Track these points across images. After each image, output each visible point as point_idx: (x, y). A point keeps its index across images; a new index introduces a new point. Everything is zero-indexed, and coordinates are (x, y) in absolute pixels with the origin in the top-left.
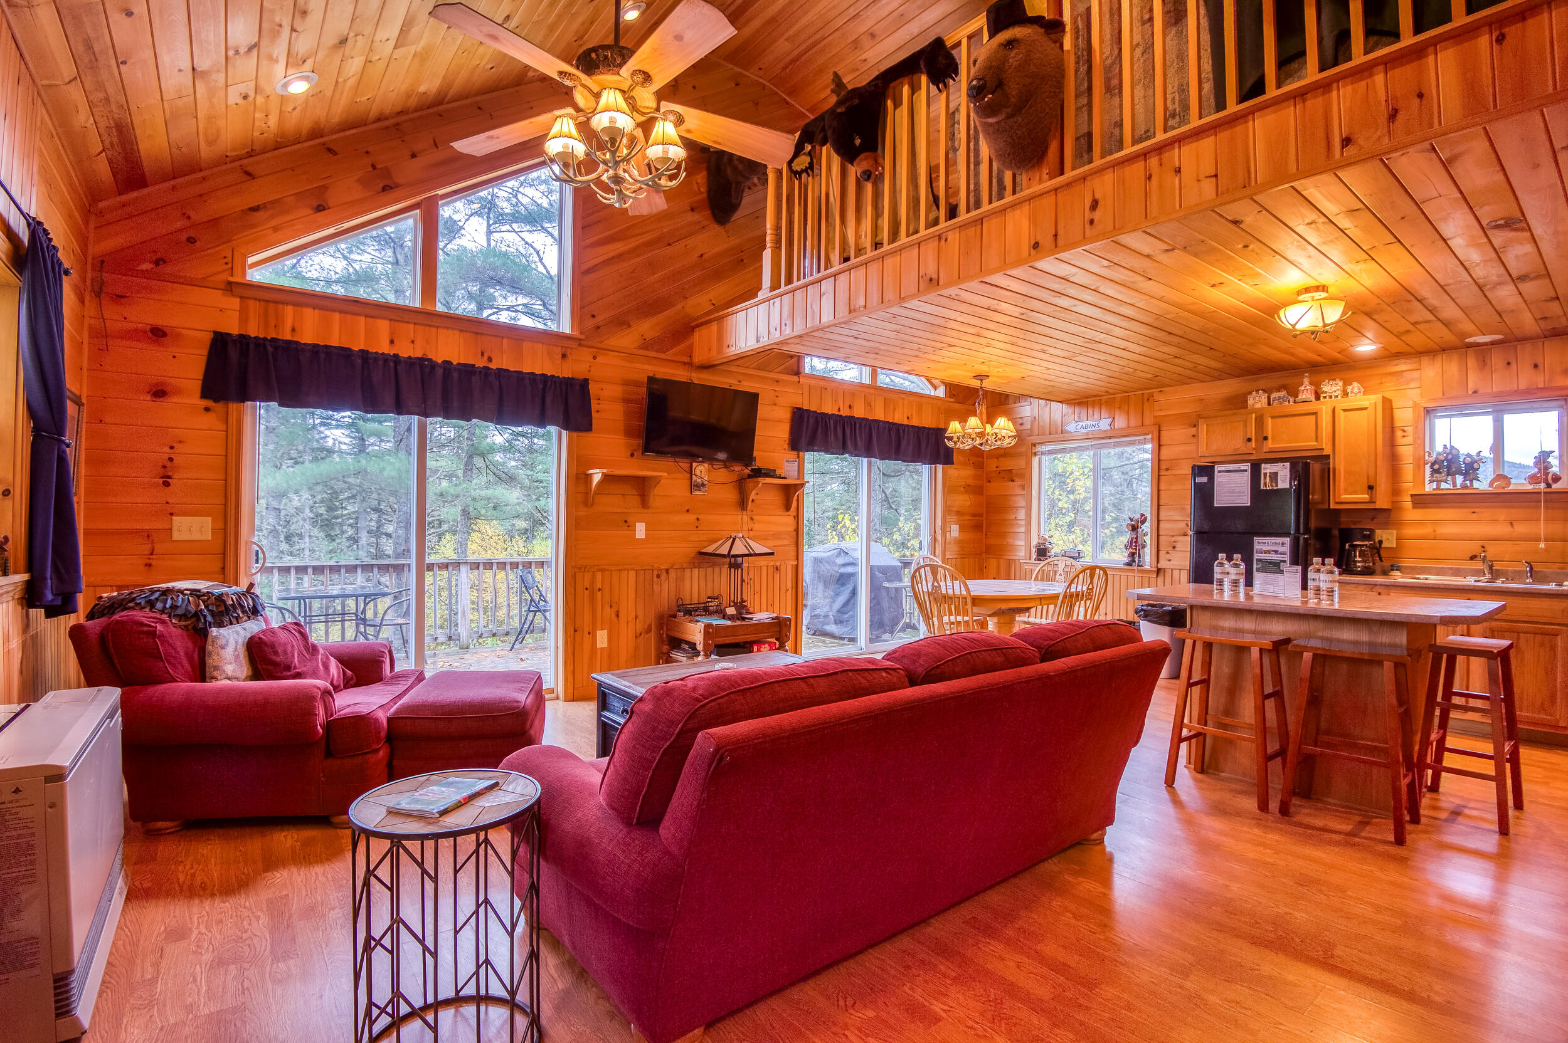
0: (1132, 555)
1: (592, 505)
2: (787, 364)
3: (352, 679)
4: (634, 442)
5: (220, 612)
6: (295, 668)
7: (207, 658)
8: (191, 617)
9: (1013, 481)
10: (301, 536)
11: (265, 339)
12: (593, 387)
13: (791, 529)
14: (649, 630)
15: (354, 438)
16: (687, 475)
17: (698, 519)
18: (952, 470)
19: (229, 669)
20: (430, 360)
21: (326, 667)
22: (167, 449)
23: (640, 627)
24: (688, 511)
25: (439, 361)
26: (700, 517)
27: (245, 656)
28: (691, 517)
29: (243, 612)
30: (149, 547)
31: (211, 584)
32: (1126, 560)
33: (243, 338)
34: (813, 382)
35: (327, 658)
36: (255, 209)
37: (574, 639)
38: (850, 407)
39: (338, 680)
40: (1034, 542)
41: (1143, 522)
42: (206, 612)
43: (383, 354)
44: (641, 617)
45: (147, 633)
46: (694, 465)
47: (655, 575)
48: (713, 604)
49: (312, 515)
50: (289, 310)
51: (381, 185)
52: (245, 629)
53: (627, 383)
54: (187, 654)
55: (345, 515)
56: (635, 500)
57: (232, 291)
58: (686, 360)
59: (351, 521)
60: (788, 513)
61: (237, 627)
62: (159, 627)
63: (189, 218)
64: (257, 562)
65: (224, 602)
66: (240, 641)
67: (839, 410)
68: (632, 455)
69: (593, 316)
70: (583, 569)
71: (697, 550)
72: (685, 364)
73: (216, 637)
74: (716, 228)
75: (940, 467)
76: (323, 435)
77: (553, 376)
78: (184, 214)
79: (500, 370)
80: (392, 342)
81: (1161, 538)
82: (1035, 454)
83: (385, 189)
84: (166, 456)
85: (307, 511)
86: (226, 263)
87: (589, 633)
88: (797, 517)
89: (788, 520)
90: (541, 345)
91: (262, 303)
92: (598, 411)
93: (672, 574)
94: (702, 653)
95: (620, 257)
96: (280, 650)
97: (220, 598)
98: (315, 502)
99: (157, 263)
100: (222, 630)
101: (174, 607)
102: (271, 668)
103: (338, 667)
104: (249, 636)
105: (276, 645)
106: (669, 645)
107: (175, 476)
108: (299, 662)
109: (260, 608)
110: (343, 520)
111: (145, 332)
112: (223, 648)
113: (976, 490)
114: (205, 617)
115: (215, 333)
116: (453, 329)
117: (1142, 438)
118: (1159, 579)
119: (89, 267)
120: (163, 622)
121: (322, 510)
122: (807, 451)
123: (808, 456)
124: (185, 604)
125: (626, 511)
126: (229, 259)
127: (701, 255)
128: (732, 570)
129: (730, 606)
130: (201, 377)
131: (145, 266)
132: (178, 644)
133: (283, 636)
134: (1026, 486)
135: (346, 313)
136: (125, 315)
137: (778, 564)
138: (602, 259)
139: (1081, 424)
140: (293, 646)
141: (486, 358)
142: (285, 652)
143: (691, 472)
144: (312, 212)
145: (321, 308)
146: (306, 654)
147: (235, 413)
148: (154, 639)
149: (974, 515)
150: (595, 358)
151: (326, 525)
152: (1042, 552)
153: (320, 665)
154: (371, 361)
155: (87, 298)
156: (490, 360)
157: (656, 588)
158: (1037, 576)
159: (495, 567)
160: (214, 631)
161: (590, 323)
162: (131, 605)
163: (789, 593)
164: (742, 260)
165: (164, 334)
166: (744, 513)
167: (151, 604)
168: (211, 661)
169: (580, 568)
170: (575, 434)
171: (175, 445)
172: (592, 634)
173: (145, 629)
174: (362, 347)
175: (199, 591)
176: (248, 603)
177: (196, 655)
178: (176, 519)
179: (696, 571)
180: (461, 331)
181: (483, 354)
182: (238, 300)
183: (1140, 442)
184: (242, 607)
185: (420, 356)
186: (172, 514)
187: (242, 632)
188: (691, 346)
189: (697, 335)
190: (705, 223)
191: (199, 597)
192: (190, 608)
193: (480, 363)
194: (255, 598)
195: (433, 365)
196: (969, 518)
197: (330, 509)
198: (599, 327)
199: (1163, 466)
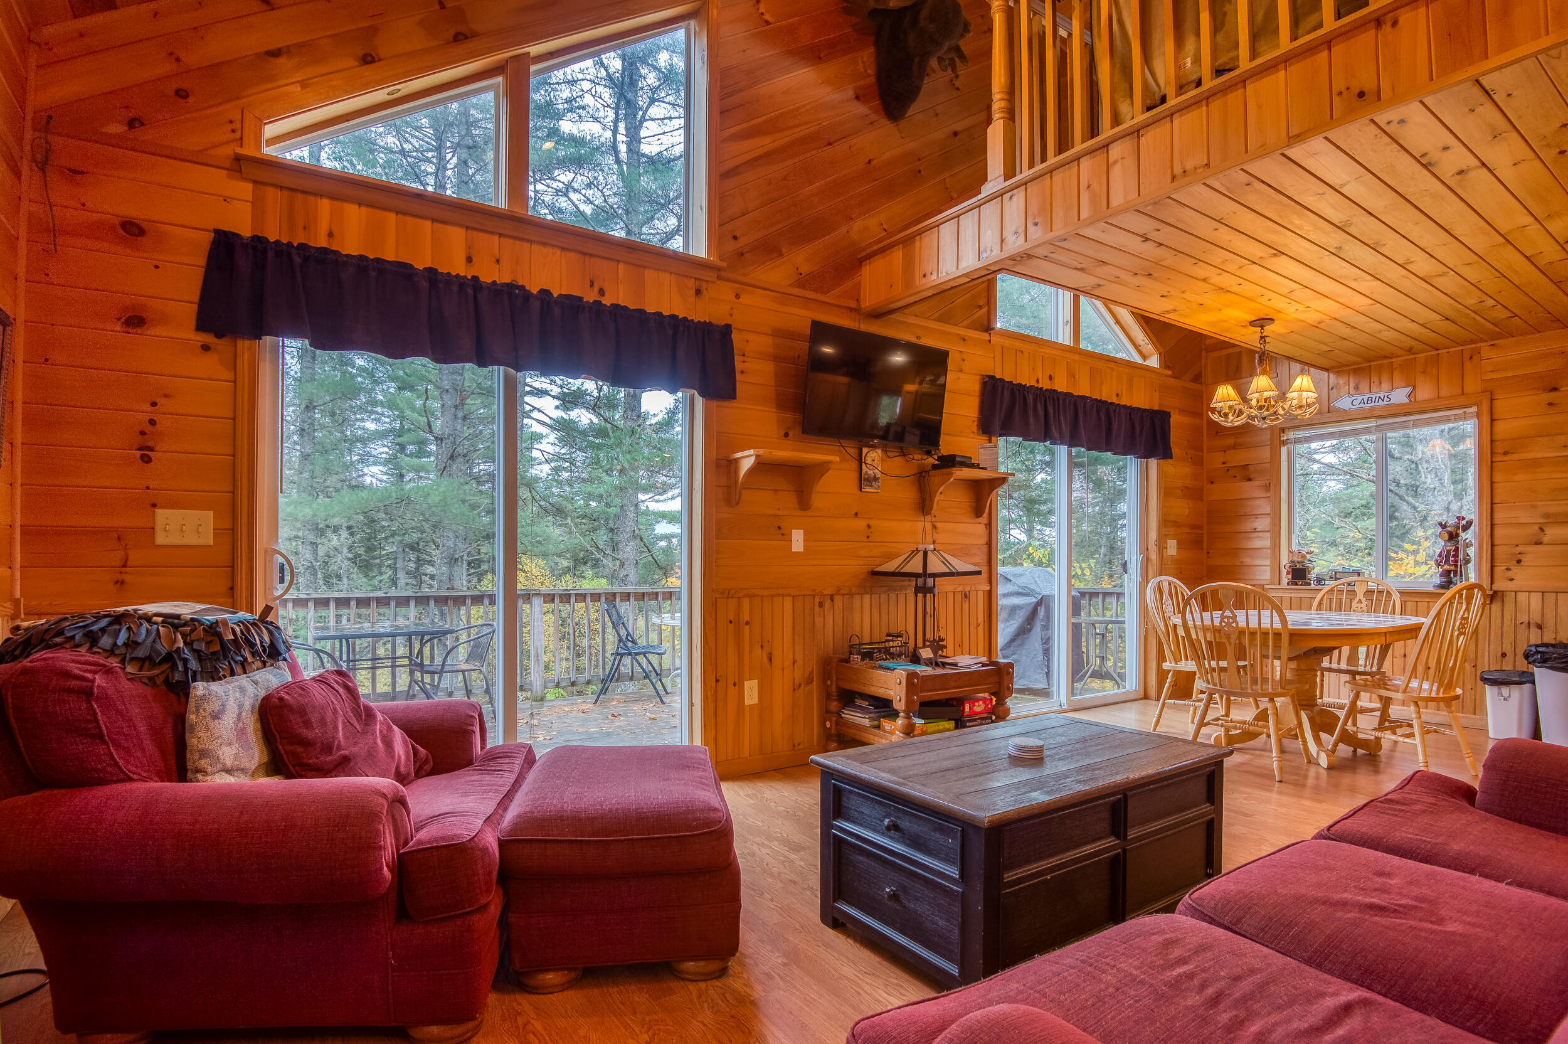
0: (1446, 574)
1: (737, 504)
2: (975, 317)
3: (426, 761)
4: (788, 416)
5: (213, 653)
6: (339, 748)
7: (187, 735)
8: (161, 662)
9: (1250, 480)
10: (339, 577)
11: (290, 245)
12: (735, 336)
13: (983, 541)
14: (809, 681)
15: (392, 475)
16: (854, 465)
17: (869, 526)
18: (1170, 466)
19: (228, 754)
20: (522, 288)
21: (389, 744)
22: (147, 407)
23: (798, 675)
24: (856, 514)
25: (535, 291)
26: (872, 523)
27: (256, 731)
28: (861, 524)
29: (253, 654)
30: (121, 554)
31: (203, 607)
32: (1437, 580)
33: (258, 242)
34: (1008, 342)
35: (390, 728)
36: (276, 53)
37: (716, 692)
38: (1050, 378)
39: (407, 765)
40: (1285, 560)
41: (1466, 528)
42: (188, 654)
43: (458, 276)
44: (800, 662)
45: (78, 692)
46: (865, 450)
47: (817, 604)
48: (895, 644)
49: (350, 556)
50: (325, 204)
51: (452, 32)
52: (256, 683)
53: (779, 333)
54: (151, 728)
55: (383, 556)
56: (789, 499)
57: (240, 171)
58: (853, 305)
59: (390, 562)
60: (979, 520)
61: (242, 680)
62: (99, 680)
63: (178, 60)
64: (282, 581)
65: (219, 635)
66: (247, 705)
67: (1038, 381)
68: (786, 435)
69: (735, 238)
70: (728, 594)
71: (870, 568)
72: (851, 310)
73: (203, 698)
74: (886, 127)
75: (1153, 463)
76: (361, 473)
77: (685, 319)
78: (171, 54)
79: (615, 306)
80: (469, 260)
81: (1496, 549)
82: (1284, 443)
83: (459, 38)
84: (147, 417)
85: (345, 550)
86: (233, 131)
87: (735, 684)
88: (989, 526)
89: (978, 528)
90: (667, 275)
91: (285, 193)
92: (742, 372)
93: (839, 601)
94: (902, 714)
95: (767, 157)
96: (314, 718)
97: (213, 630)
98: (354, 542)
99: (131, 124)
100: (215, 687)
101: (131, 644)
102: (299, 749)
103: (405, 742)
104: (262, 694)
105: (309, 710)
106: (839, 700)
107: (158, 448)
108: (346, 738)
109: (282, 648)
110: (381, 561)
111: (113, 227)
112: (216, 716)
113: (1194, 493)
114: (185, 661)
115: (219, 233)
116: (553, 246)
117: (1460, 411)
118: (1494, 606)
119: (28, 123)
120: (108, 671)
121: (361, 551)
122: (1001, 436)
123: (1001, 441)
124: (151, 639)
125: (778, 512)
126: (237, 125)
127: (870, 161)
128: (920, 596)
129: (924, 646)
130: (196, 297)
131: (116, 128)
132: (135, 711)
133: (319, 694)
134: (1271, 486)
135: (404, 214)
136: (82, 201)
137: (967, 589)
138: (747, 157)
139: (1360, 398)
140: (335, 711)
141: (596, 289)
142: (323, 722)
143: (860, 460)
144: (357, 64)
145: (371, 205)
146: (356, 724)
147: (246, 355)
148: (89, 702)
149: (1193, 527)
150: (737, 296)
151: (366, 566)
152: (1299, 574)
153: (379, 742)
154: (441, 285)
155: (25, 171)
156: (602, 292)
157: (818, 620)
158: (1320, 604)
159: (573, 600)
160: (200, 688)
161: (731, 246)
162: (58, 640)
163: (981, 628)
164: (920, 172)
165: (142, 232)
166: (928, 518)
167: (92, 639)
168: (195, 741)
169: (722, 593)
170: (714, 403)
171: (157, 400)
172: (738, 685)
173: (74, 683)
174: (428, 264)
175: (178, 617)
176: (262, 638)
177: (168, 730)
178: (160, 513)
179: (867, 598)
180: (563, 249)
181: (592, 285)
182: (250, 186)
183: (1457, 418)
184: (252, 645)
185: (508, 281)
186: (154, 505)
187: (250, 689)
188: (858, 287)
189: (866, 270)
190: (873, 117)
191: (176, 627)
192: (158, 646)
193: (590, 297)
194: (274, 629)
195: (526, 295)
196: (1187, 530)
197: (370, 549)
198: (742, 254)
199: (1499, 449)
